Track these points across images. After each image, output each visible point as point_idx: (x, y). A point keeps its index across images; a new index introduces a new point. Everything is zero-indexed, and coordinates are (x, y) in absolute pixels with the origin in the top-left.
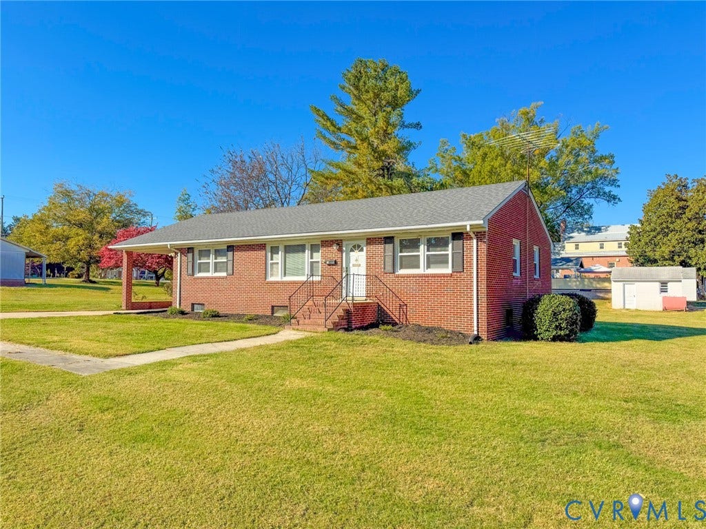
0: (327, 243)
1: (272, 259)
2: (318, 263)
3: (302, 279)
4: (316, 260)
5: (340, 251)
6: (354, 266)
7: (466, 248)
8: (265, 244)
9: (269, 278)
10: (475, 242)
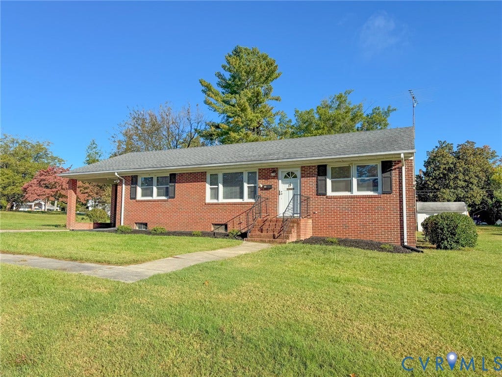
0: (262, 171)
1: (210, 185)
2: (255, 187)
3: (240, 201)
4: (253, 185)
5: (276, 177)
6: (288, 189)
7: (394, 174)
8: (206, 172)
9: (208, 200)
10: (404, 168)
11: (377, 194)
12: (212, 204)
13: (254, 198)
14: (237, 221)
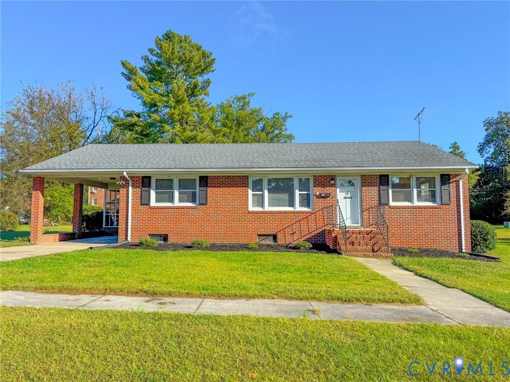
0: (320, 177)
1: (253, 191)
2: (308, 194)
3: (291, 209)
4: (306, 193)
5: (334, 185)
6: (345, 198)
7: (452, 186)
8: (248, 176)
9: (251, 208)
10: (461, 182)
11: (436, 205)
12: (257, 213)
13: (308, 206)
14: (288, 231)
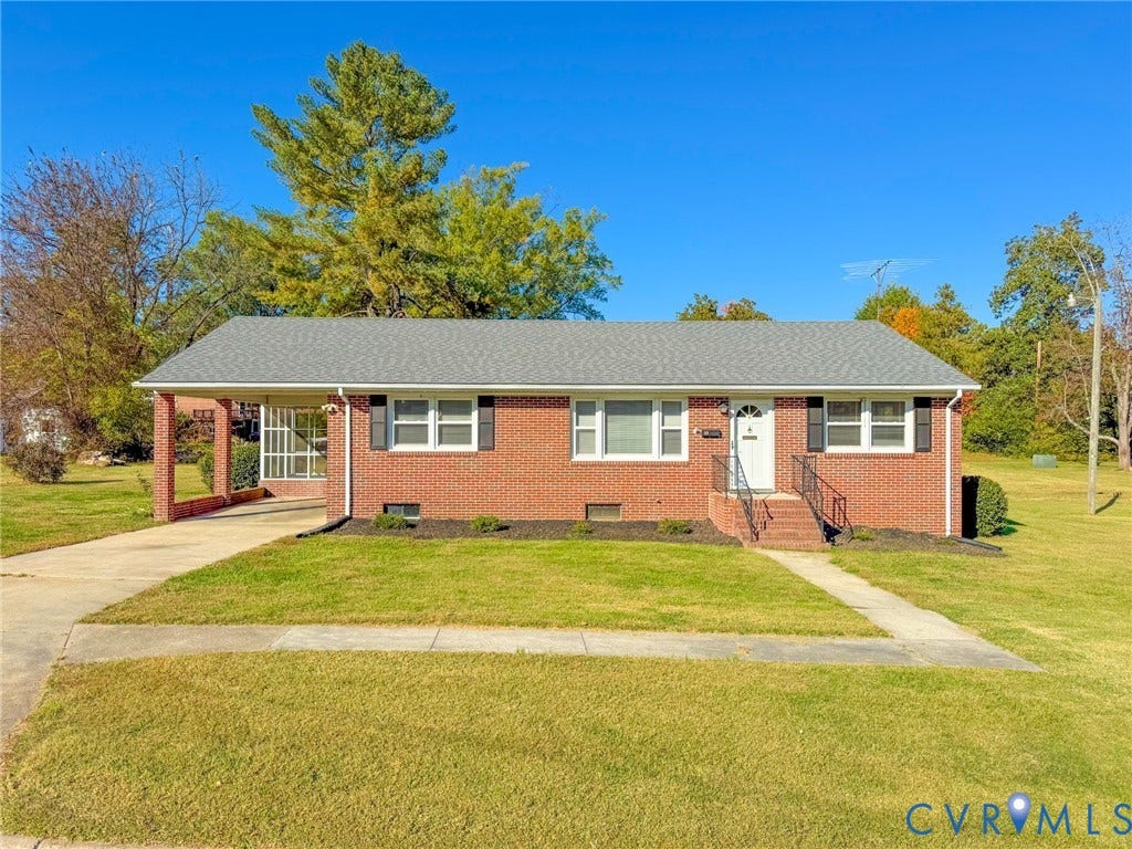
0: (697, 401)
1: (577, 425)
2: (679, 431)
3: (647, 458)
4: (674, 428)
5: (726, 415)
6: (745, 438)
7: (934, 419)
8: (568, 398)
10: (948, 411)
12: (585, 464)
13: (678, 451)
